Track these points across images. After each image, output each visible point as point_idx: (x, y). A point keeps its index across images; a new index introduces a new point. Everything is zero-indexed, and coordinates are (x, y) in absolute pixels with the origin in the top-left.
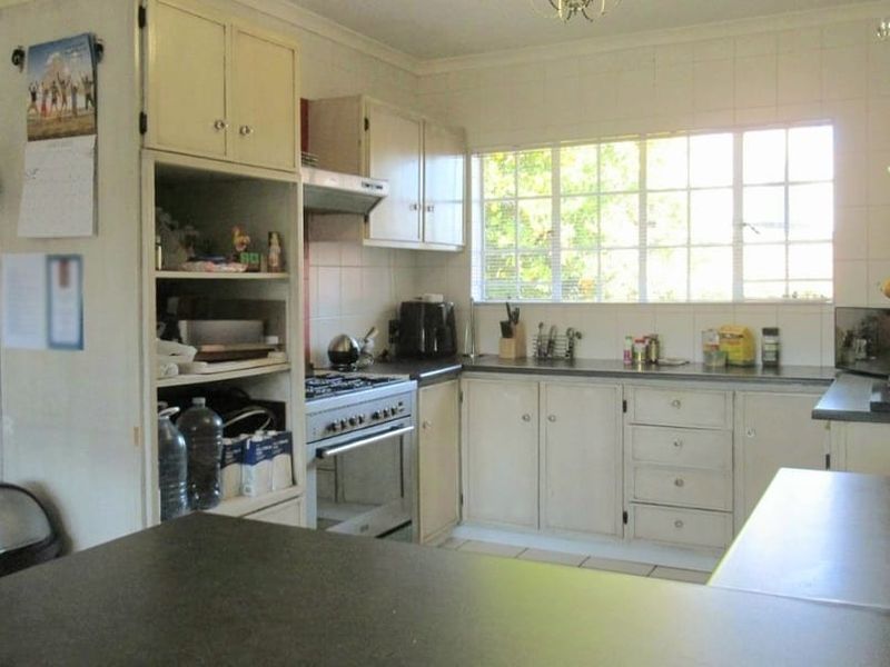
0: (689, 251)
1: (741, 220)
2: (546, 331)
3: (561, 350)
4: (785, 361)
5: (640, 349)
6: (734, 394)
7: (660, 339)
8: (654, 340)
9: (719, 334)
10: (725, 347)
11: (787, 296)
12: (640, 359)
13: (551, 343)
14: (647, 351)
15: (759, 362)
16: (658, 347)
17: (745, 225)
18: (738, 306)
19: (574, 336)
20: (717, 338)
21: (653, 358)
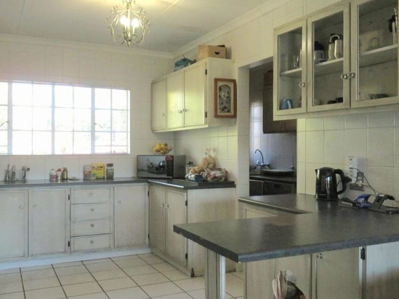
0: (73, 134)
1: (94, 122)
2: (10, 168)
3: (18, 176)
4: (115, 176)
5: (59, 174)
6: (114, 189)
7: (67, 169)
8: (65, 170)
9: (91, 167)
10: (94, 172)
11: (111, 152)
12: (59, 178)
13: (14, 174)
14: (63, 174)
15: (106, 177)
16: (67, 173)
17: (96, 124)
18: (93, 156)
19: (26, 170)
20: (91, 168)
21: (65, 178)
